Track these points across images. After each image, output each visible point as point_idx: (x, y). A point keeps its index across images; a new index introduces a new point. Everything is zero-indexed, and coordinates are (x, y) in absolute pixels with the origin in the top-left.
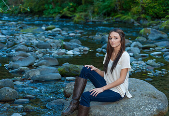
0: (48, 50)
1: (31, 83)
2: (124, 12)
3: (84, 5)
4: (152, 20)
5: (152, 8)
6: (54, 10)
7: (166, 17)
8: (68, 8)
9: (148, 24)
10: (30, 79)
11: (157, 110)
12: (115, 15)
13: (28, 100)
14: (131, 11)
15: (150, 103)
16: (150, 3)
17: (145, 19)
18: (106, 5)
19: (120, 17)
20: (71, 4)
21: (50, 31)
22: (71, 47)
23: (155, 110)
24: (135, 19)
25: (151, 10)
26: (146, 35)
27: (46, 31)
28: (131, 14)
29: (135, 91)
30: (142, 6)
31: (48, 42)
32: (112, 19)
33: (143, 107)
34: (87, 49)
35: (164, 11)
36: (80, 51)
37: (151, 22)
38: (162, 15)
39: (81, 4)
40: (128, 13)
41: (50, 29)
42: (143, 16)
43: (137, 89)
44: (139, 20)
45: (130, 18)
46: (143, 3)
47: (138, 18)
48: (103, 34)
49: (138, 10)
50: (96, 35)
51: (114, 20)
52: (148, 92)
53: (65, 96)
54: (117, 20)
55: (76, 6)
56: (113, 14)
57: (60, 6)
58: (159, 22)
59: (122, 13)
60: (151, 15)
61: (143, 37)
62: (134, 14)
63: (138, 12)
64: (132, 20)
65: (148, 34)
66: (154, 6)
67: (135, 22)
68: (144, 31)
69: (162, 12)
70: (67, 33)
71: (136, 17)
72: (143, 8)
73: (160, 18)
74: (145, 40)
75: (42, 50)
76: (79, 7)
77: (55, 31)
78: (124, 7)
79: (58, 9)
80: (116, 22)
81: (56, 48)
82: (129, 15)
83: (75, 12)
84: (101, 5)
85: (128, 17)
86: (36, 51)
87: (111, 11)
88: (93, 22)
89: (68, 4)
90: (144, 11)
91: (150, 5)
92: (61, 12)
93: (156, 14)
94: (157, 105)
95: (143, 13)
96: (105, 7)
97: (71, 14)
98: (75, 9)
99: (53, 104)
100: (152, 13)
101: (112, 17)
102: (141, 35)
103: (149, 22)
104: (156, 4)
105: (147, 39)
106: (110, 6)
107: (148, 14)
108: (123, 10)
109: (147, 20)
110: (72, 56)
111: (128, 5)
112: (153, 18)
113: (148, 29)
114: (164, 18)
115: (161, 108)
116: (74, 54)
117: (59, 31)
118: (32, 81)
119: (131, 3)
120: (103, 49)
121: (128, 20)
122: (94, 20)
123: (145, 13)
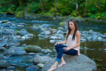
0: (9, 36)
1: (10, 57)
2: (46, 11)
3: (21, 6)
4: (63, 16)
5: (63, 9)
6: (2, 10)
7: (71, 14)
8: (11, 9)
9: (61, 19)
10: (9, 55)
11: (92, 70)
12: (40, 13)
13: (14, 67)
14: (50, 10)
15: (88, 67)
16: (62, 6)
17: (59, 15)
18: (35, 7)
19: (44, 14)
20: (13, 6)
21: (4, 24)
22: (23, 34)
23: (91, 70)
24: (53, 16)
25: (62, 10)
26: (64, 26)
27: (2, 24)
28: (50, 13)
29: (80, 60)
30: (57, 8)
31: (7, 31)
32: (39, 15)
33: (85, 68)
34: (32, 35)
35: (70, 10)
36: (28, 37)
37: (63, 17)
38: (69, 13)
39: (19, 6)
40: (48, 12)
41: (5, 22)
42: (57, 13)
43: (80, 59)
44: (56, 16)
45: (50, 14)
46: (58, 6)
47: (54, 15)
48: (37, 25)
49: (54, 10)
50: (34, 26)
51: (40, 16)
52: (86, 60)
53: (34, 64)
54: (42, 16)
55: (16, 7)
56: (39, 12)
57: (6, 7)
58: (67, 17)
59: (45, 12)
60: (62, 13)
61: (62, 27)
62: (52, 12)
63: (55, 11)
64: (51, 16)
65: (64, 25)
66: (64, 8)
67: (53, 17)
68: (62, 24)
69: (69, 12)
70: (15, 25)
71: (53, 14)
72: (58, 9)
73: (68, 15)
74: (63, 29)
75: (6, 36)
76: (18, 8)
77: (8, 24)
78: (46, 8)
79: (5, 9)
80: (41, 17)
81: (14, 35)
82: (49, 13)
83: (15, 11)
84: (32, 7)
85: (49, 14)
86: (2, 37)
87: (38, 10)
88: (27, 17)
89: (11, 6)
90: (58, 11)
91: (61, 7)
92: (7, 10)
93: (65, 12)
94: (92, 67)
95: (57, 12)
96: (34, 8)
97: (13, 12)
98: (16, 9)
99: (29, 69)
100: (63, 12)
101: (39, 14)
102: (60, 26)
103: (61, 17)
104: (65, 7)
105: (64, 28)
106: (37, 7)
107: (60, 13)
108: (45, 10)
109: (60, 16)
110: (25, 39)
111: (48, 7)
112: (64, 15)
113: (64, 22)
114: (70, 15)
115: (94, 68)
116: (26, 39)
117: (10, 23)
118: (10, 55)
119: (50, 6)
120: (41, 35)
121: (49, 16)
122: (28, 16)
123: (59, 12)
